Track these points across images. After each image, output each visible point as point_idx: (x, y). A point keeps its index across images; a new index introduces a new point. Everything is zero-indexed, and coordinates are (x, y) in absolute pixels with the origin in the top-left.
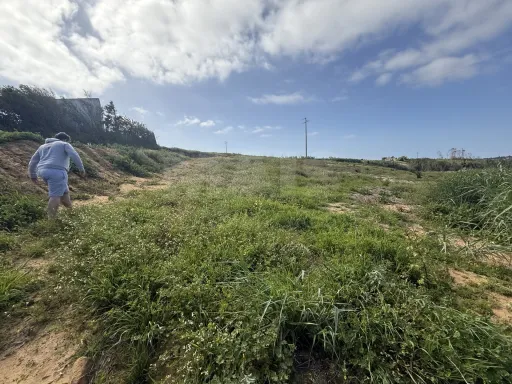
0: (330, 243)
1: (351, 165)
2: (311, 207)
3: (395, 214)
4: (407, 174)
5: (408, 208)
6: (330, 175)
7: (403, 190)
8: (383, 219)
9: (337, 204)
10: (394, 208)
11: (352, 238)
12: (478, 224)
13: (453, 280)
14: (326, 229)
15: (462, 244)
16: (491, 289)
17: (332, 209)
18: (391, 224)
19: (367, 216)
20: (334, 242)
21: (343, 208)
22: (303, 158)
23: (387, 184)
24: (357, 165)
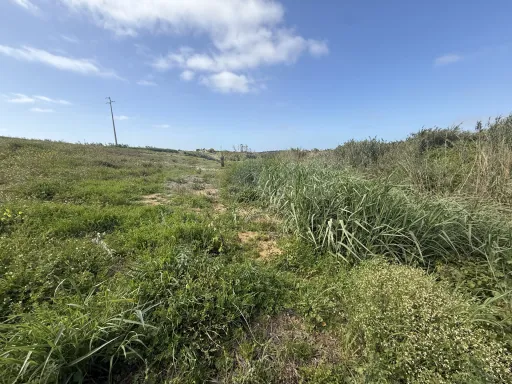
0: (141, 240)
1: (169, 155)
2: (120, 203)
3: (205, 198)
4: (214, 164)
5: (214, 192)
6: (145, 166)
7: (210, 176)
8: (195, 204)
9: (153, 196)
10: (203, 193)
11: (164, 228)
12: (253, 197)
13: (240, 240)
14: (138, 225)
15: (245, 213)
16: (259, 239)
17: (147, 202)
18: (201, 207)
19: (182, 203)
20: (147, 237)
21: (159, 198)
22: (112, 146)
23: (199, 172)
24: (174, 155)
